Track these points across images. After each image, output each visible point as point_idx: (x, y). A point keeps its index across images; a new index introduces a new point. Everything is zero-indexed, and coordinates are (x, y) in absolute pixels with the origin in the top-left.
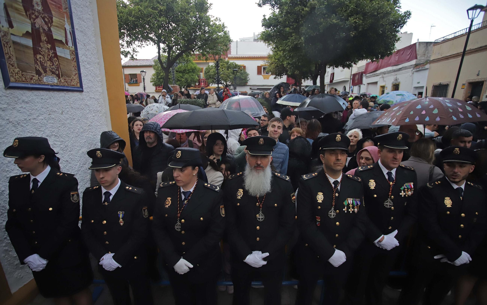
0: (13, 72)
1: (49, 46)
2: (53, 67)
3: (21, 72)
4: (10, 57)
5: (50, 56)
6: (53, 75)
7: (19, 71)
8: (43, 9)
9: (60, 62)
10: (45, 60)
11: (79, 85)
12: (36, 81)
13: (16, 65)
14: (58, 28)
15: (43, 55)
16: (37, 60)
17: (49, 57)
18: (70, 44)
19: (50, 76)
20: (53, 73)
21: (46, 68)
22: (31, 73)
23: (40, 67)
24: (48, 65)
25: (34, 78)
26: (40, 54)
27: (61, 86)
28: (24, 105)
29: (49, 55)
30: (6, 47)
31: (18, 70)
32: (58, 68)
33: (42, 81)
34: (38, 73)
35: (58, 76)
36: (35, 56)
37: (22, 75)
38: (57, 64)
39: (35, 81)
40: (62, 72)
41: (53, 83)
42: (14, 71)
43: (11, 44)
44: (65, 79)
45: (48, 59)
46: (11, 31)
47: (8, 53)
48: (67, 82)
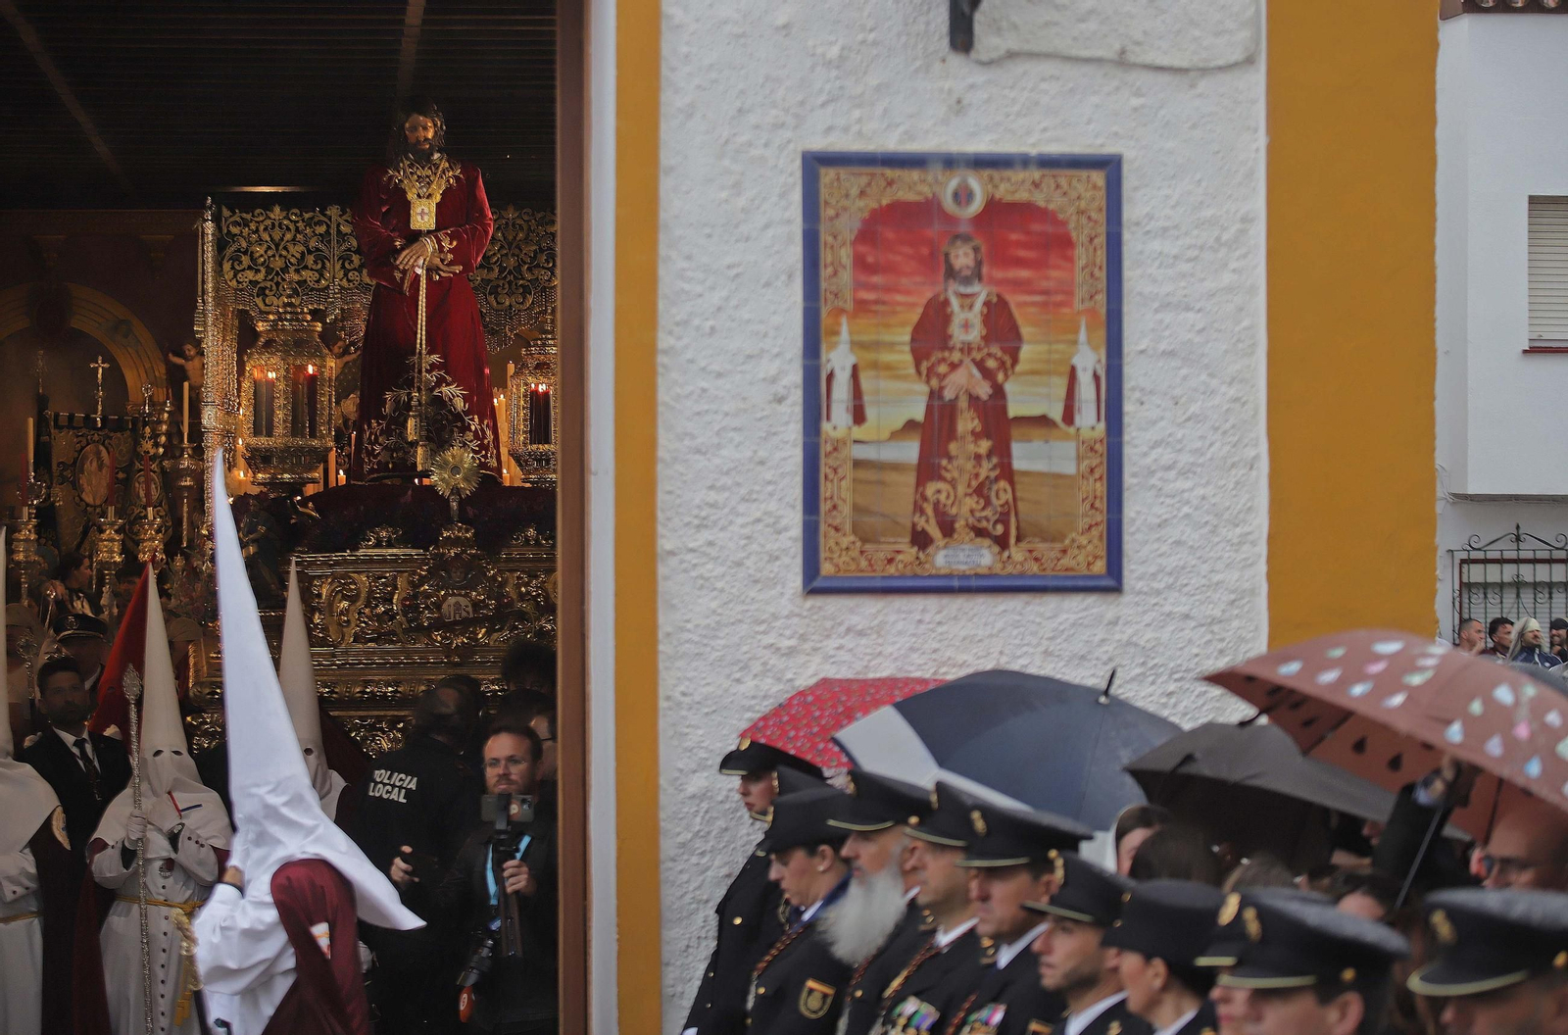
0: (835, 548)
1: (984, 446)
2: (984, 514)
3: (859, 544)
4: (835, 507)
5: (982, 478)
6: (979, 540)
7: (854, 543)
8: (984, 332)
9: (1019, 494)
10: (955, 496)
11: (1100, 567)
12: (905, 567)
13: (848, 527)
14: (1036, 378)
15: (953, 483)
16: (925, 499)
17: (974, 484)
18: (1088, 417)
19: (967, 547)
20: (981, 533)
21: (952, 522)
22: (895, 543)
23: (933, 521)
24: (965, 510)
25: (900, 557)
26: (941, 478)
27: (1010, 576)
28: (849, 642)
29: (977, 475)
30: (832, 481)
31: (852, 538)
32: (1008, 514)
33: (927, 566)
34: (921, 540)
35: (1002, 542)
36: (921, 489)
37: (862, 552)
38: (1007, 503)
39: (901, 566)
40: (1022, 525)
41: (970, 569)
42: (837, 543)
43: (847, 470)
44: (1030, 551)
45: (970, 491)
46: (858, 432)
47: (831, 498)
48: (1036, 559)
